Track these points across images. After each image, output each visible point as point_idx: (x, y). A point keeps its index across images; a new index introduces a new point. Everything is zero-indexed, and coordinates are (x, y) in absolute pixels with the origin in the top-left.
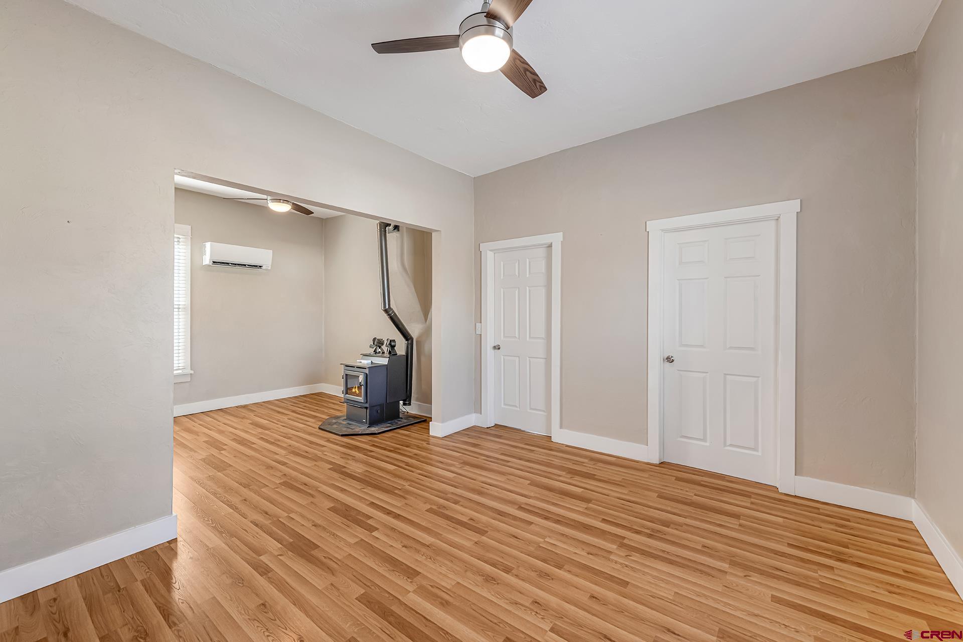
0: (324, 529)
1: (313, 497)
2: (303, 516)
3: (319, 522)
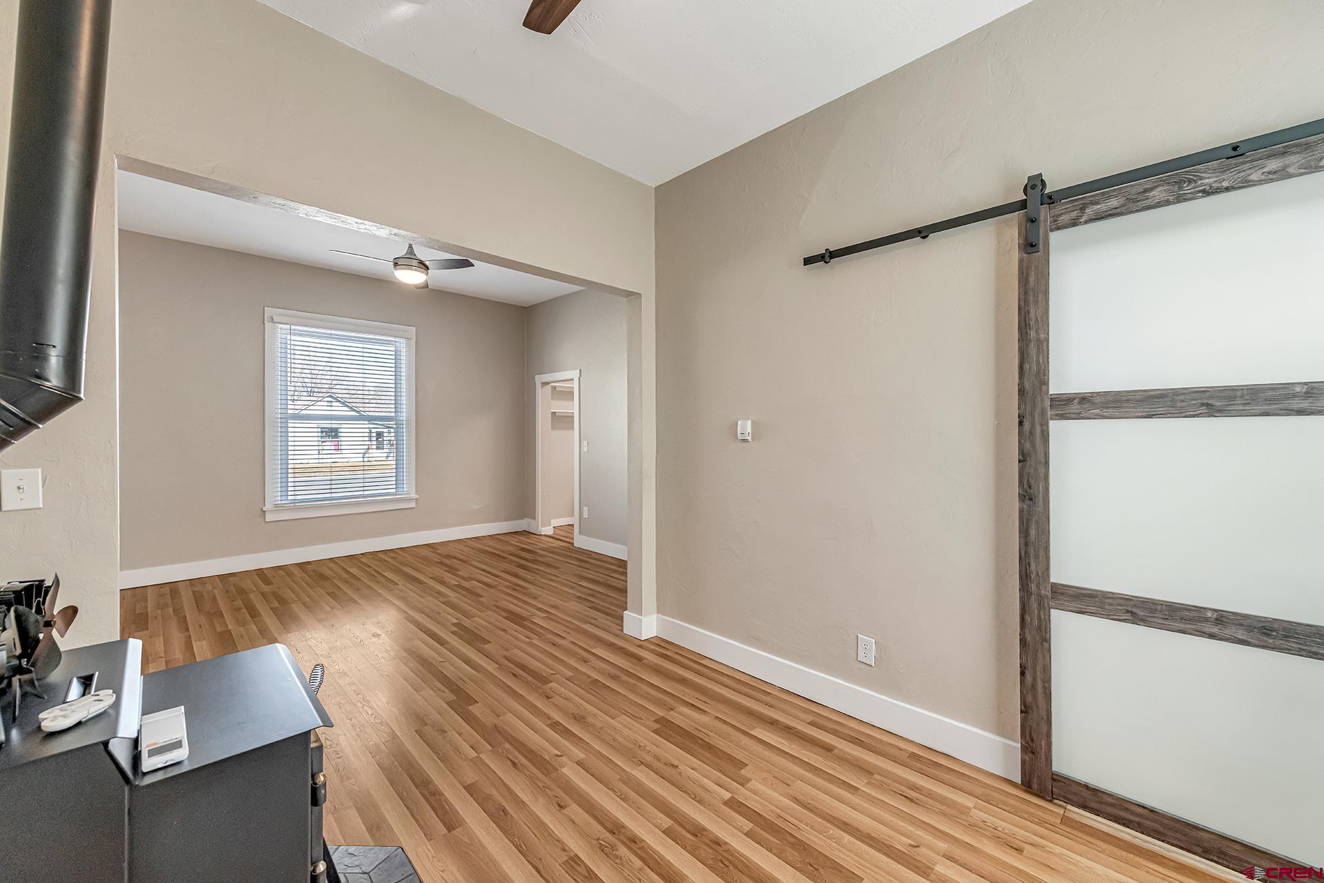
0: (497, 627)
1: (506, 657)
2: (517, 638)
3: (502, 633)
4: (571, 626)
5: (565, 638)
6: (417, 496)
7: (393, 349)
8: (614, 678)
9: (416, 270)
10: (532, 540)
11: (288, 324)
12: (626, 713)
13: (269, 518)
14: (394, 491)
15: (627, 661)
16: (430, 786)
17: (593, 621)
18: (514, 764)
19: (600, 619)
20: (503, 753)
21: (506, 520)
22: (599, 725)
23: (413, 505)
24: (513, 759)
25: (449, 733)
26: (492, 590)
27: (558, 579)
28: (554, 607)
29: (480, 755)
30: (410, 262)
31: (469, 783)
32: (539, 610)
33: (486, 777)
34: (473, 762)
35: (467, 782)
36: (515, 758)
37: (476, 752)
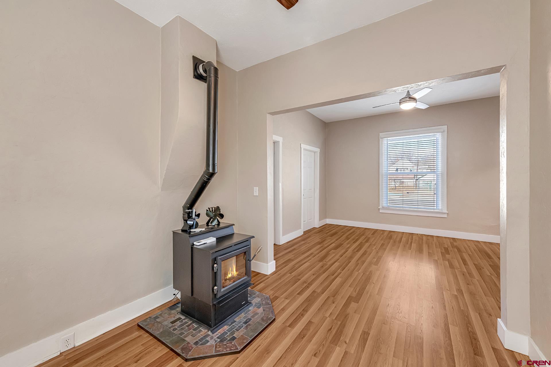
6: (447, 212)
7: (435, 139)
9: (409, 102)
13: (381, 211)
16: (305, 312)
18: (330, 330)
20: (334, 324)
23: (445, 216)
25: (334, 304)
28: (472, 294)
29: (328, 318)
30: (408, 99)
31: (313, 321)
32: (460, 291)
33: (318, 325)
34: (323, 317)
35: (313, 320)
36: (334, 328)
37: (329, 316)
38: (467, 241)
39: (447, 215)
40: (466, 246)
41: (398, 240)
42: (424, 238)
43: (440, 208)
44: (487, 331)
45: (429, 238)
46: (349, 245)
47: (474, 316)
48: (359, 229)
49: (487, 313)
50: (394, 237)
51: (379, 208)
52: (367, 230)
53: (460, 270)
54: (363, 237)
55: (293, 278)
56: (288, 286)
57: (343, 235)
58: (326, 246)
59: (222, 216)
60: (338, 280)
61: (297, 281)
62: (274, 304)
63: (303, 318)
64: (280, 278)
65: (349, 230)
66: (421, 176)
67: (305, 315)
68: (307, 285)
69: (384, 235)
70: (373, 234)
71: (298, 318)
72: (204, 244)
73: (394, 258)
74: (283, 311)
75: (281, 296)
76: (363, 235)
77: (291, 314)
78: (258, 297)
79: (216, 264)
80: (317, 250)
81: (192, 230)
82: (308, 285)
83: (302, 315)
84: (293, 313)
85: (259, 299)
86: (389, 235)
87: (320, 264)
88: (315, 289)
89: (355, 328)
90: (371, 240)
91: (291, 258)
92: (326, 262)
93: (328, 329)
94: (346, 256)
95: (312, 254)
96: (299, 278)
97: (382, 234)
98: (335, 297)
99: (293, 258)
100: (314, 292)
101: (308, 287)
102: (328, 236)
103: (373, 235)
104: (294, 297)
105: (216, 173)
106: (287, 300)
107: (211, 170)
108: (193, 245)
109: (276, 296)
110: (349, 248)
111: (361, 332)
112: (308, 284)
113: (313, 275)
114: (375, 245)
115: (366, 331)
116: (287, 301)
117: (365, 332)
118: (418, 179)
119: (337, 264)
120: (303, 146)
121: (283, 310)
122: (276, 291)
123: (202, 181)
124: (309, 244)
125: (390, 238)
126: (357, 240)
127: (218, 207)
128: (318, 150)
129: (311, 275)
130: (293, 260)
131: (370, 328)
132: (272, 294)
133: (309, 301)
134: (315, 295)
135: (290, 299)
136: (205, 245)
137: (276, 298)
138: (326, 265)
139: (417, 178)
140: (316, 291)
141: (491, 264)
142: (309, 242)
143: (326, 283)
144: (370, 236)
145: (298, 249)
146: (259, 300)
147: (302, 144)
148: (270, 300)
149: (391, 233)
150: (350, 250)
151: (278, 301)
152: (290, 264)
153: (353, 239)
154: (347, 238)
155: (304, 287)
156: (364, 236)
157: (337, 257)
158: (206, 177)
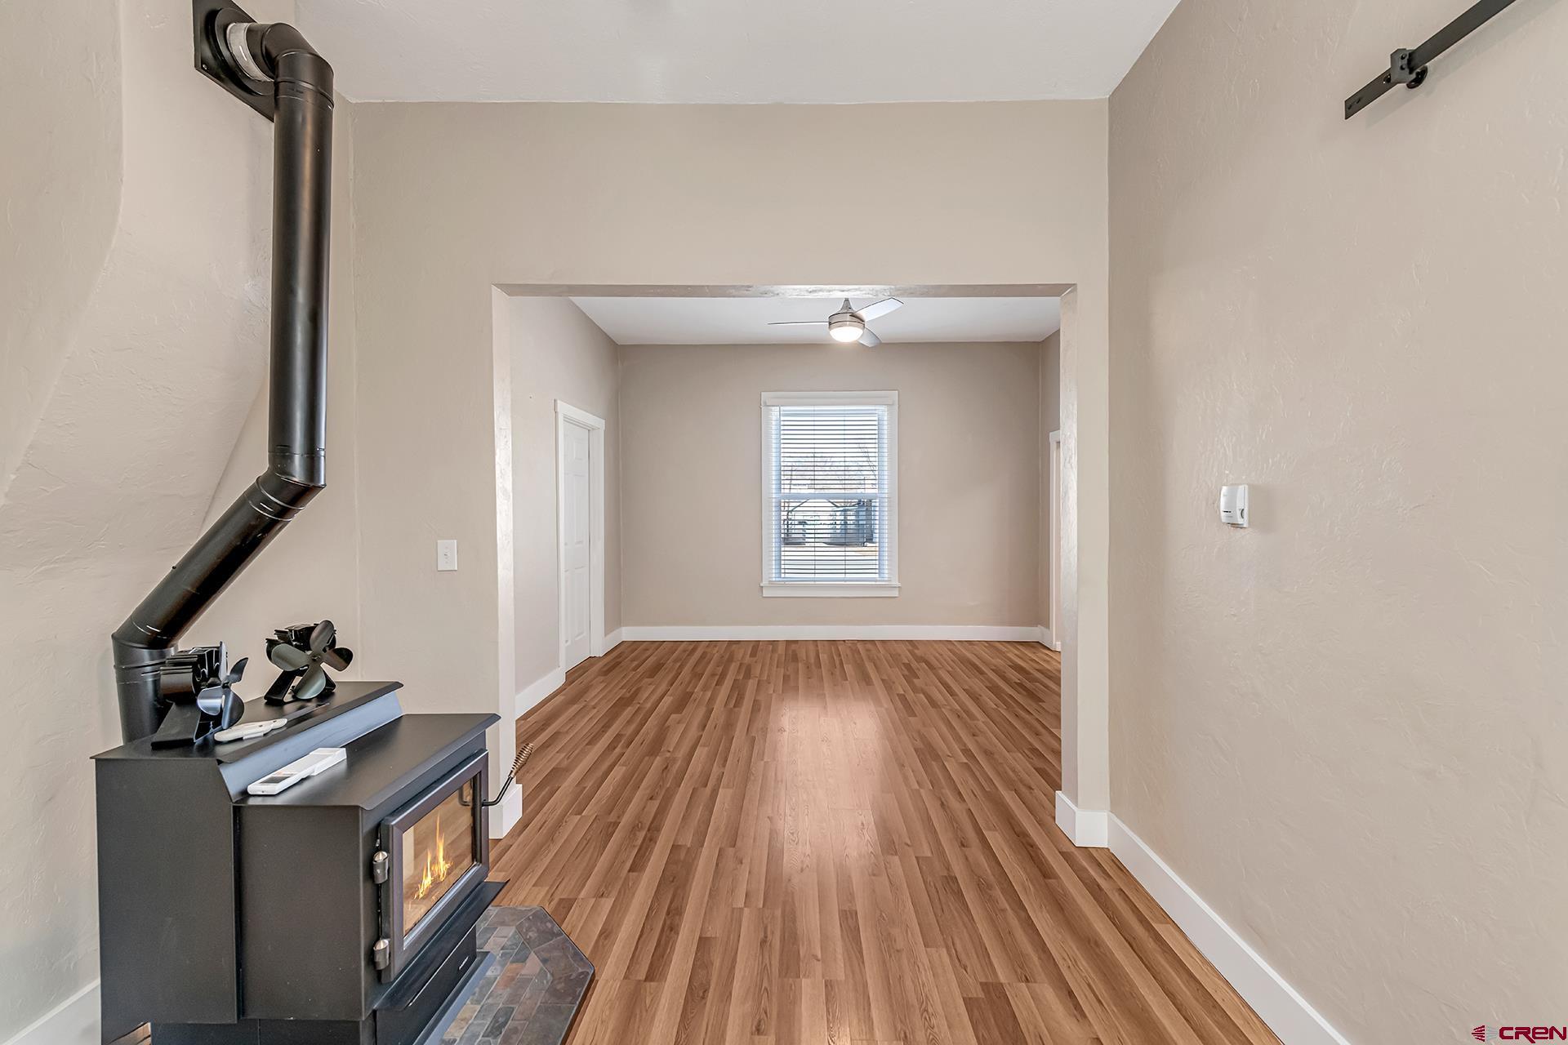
4: (985, 786)
5: (964, 800)
6: (899, 585)
7: (876, 418)
8: (982, 887)
9: (850, 325)
10: (1039, 656)
11: (776, 406)
12: (950, 947)
13: (766, 593)
14: (877, 576)
15: (1025, 869)
16: (677, 917)
17: (1023, 790)
18: (764, 942)
19: (1036, 791)
20: (767, 919)
21: (1011, 624)
22: (900, 944)
23: (895, 593)
24: (769, 933)
25: (743, 865)
26: (932, 711)
27: (1027, 716)
28: (988, 754)
29: (746, 909)
30: (848, 317)
31: (708, 935)
32: (967, 752)
33: (729, 938)
34: (733, 912)
35: (709, 933)
36: (773, 933)
37: (745, 903)
38: (933, 643)
39: (899, 591)
40: (937, 655)
41: (812, 661)
42: (859, 646)
43: (886, 576)
44: (1041, 823)
45: (869, 646)
46: (709, 694)
47: (1009, 798)
48: (715, 646)
49: (1025, 785)
50: (802, 654)
51: (762, 585)
52: (734, 646)
53: (948, 707)
54: (733, 667)
55: (595, 825)
56: (588, 855)
57: (681, 667)
58: (648, 705)
59: (345, 656)
60: (724, 797)
61: (611, 829)
62: (569, 928)
63: (680, 937)
64: (551, 837)
65: (691, 652)
66: (798, 504)
67: (679, 926)
68: (646, 835)
69: (780, 652)
70: (753, 654)
71: (663, 942)
72: (303, 780)
73: (825, 708)
74: (606, 939)
75: (580, 892)
76: (731, 660)
77: (639, 939)
78: (503, 923)
79: (379, 850)
80: (629, 722)
81: (221, 736)
82: (649, 835)
83: (671, 930)
84: (642, 930)
85: (510, 931)
86: (790, 652)
87: (656, 762)
88: (675, 840)
89: (820, 913)
90: (756, 671)
91: (559, 763)
92: (669, 754)
93: (759, 941)
94: (714, 723)
95: (619, 736)
96: (613, 820)
97: (773, 651)
98: (739, 843)
99: (566, 762)
100: (675, 848)
101: (651, 840)
102: (640, 680)
103: (755, 656)
104: (624, 882)
105: (321, 488)
106: (603, 899)
107: (298, 475)
108: (245, 794)
109: (561, 900)
110: (712, 700)
111: (837, 917)
112: (649, 830)
113: (651, 798)
114: (769, 683)
115: (847, 908)
116: (607, 904)
117: (845, 911)
118: (792, 511)
119: (701, 753)
120: (564, 408)
121: (607, 934)
122: (554, 882)
123: (240, 521)
124: (596, 710)
125: (795, 658)
126: (723, 676)
127: (328, 625)
128: (599, 424)
129: (646, 803)
130: (568, 770)
131: (851, 897)
132: (546, 894)
133: (673, 881)
134: (682, 857)
135: (614, 893)
136: (306, 785)
137: (567, 905)
138: (674, 760)
139: (791, 509)
140: (680, 843)
141: (988, 685)
142: (593, 704)
143: (698, 813)
144: (747, 660)
145: (567, 732)
146: (510, 935)
147: (559, 402)
148: (550, 921)
149: (792, 647)
150: (718, 706)
151: (575, 917)
152: (566, 784)
153: (713, 675)
154: (697, 675)
155: (639, 842)
156: (733, 665)
157: (693, 732)
158: (268, 502)
